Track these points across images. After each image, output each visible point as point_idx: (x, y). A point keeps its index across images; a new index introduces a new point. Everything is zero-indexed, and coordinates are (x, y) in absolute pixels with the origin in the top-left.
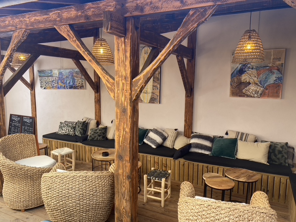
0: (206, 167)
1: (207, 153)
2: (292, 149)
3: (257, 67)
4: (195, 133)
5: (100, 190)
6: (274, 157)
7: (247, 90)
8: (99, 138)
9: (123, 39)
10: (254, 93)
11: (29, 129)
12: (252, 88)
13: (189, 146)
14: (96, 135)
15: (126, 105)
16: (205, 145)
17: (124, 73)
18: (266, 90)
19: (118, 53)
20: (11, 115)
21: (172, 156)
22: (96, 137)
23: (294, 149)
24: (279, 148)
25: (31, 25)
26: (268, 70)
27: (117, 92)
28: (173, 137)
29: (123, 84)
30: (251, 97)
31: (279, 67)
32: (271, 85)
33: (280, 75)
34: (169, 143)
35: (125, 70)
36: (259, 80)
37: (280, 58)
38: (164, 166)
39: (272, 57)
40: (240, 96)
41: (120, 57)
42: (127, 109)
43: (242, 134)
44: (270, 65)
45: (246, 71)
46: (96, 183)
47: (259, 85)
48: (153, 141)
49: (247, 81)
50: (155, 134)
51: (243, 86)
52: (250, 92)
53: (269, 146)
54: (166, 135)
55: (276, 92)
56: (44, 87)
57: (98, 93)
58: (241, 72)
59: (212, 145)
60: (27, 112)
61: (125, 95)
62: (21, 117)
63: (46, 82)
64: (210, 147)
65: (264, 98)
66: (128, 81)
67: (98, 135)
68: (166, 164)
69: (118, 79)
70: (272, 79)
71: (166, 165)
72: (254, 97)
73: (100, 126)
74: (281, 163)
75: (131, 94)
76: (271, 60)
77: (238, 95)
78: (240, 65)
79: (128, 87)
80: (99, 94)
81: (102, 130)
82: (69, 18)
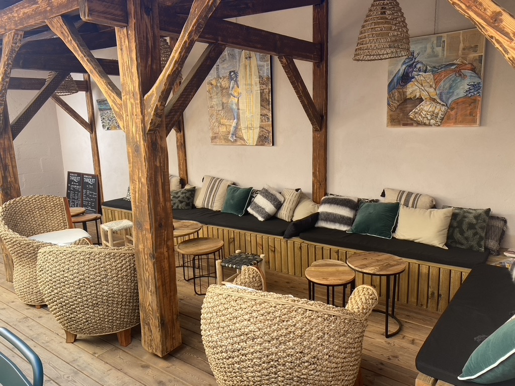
0: (336, 252)
1: (344, 228)
2: (502, 223)
3: (434, 67)
4: (331, 194)
5: (114, 275)
6: (459, 235)
7: (416, 113)
8: (180, 206)
9: (125, 30)
10: (429, 118)
11: (92, 194)
12: (426, 107)
13: (315, 217)
14: (177, 200)
15: (138, 140)
16: (341, 216)
17: (131, 88)
18: (452, 110)
19: (122, 54)
20: (69, 173)
21: (282, 234)
22: (176, 205)
23: (505, 221)
24: (471, 218)
25: (21, 23)
26: (454, 71)
27: (126, 119)
28: (291, 203)
29: (132, 104)
30: (425, 124)
31: (474, 64)
32: (460, 100)
33: (477, 80)
34: (285, 212)
35: (132, 81)
36: (438, 92)
37: (476, 46)
38: (271, 250)
39: (461, 46)
40: (405, 125)
41: (125, 61)
42: (140, 145)
43: (410, 194)
44: (458, 62)
45: (413, 78)
46: (106, 263)
47: (438, 102)
48: (261, 210)
49: (416, 96)
50: (264, 197)
51: (409, 106)
52: (421, 116)
53: (450, 214)
54: (282, 199)
55: (470, 113)
56: (107, 127)
57: (180, 132)
58: (406, 78)
59: (355, 215)
60: (88, 168)
61: (136, 123)
62: (81, 175)
63: (109, 119)
64: (349, 219)
65: (448, 126)
66: (138, 100)
67: (179, 201)
68: (275, 248)
69: (125, 96)
70: (462, 88)
71: (273, 249)
72: (430, 125)
73: (187, 187)
74: (472, 247)
75: (143, 121)
76: (460, 52)
77: (402, 122)
78: (404, 67)
79: (139, 110)
80: (182, 134)
81: (185, 193)
82: (60, 4)
